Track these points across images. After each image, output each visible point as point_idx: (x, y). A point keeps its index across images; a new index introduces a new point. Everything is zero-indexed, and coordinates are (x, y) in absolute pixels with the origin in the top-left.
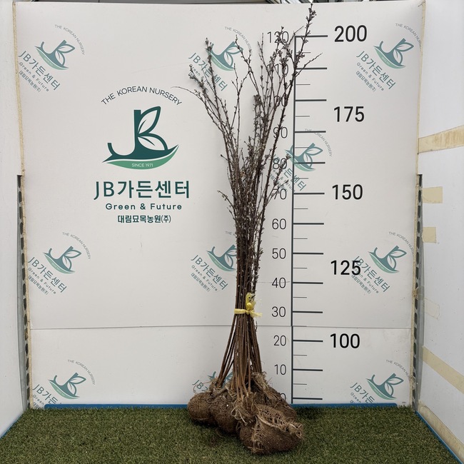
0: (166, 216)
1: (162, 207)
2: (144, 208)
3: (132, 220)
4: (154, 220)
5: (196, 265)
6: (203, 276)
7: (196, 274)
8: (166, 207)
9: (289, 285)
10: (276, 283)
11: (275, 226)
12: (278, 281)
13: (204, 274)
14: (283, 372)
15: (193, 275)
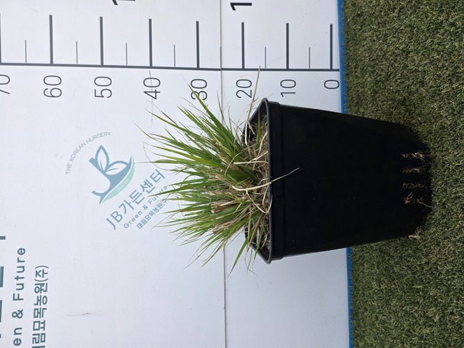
0: (37, 274)
1: (20, 281)
2: (21, 312)
3: (41, 331)
4: (43, 294)
5: (123, 222)
6: (143, 210)
7: (138, 221)
8: (20, 275)
9: (154, 73)
10: (153, 94)
11: (56, 93)
12: (149, 89)
13: (138, 208)
14: (292, 84)
15: (140, 226)
